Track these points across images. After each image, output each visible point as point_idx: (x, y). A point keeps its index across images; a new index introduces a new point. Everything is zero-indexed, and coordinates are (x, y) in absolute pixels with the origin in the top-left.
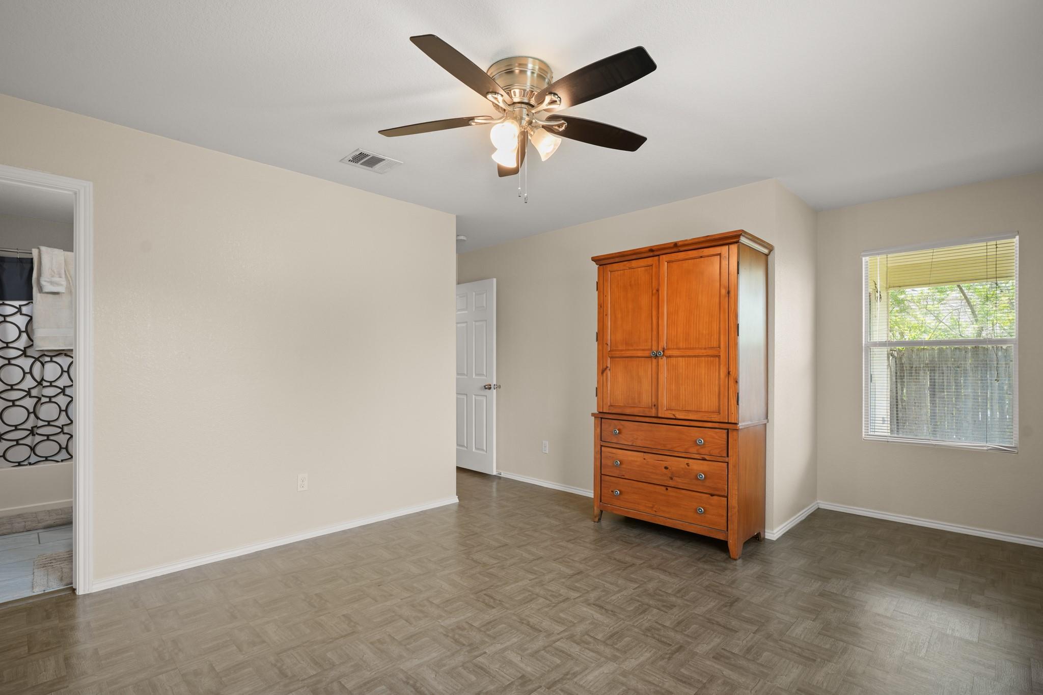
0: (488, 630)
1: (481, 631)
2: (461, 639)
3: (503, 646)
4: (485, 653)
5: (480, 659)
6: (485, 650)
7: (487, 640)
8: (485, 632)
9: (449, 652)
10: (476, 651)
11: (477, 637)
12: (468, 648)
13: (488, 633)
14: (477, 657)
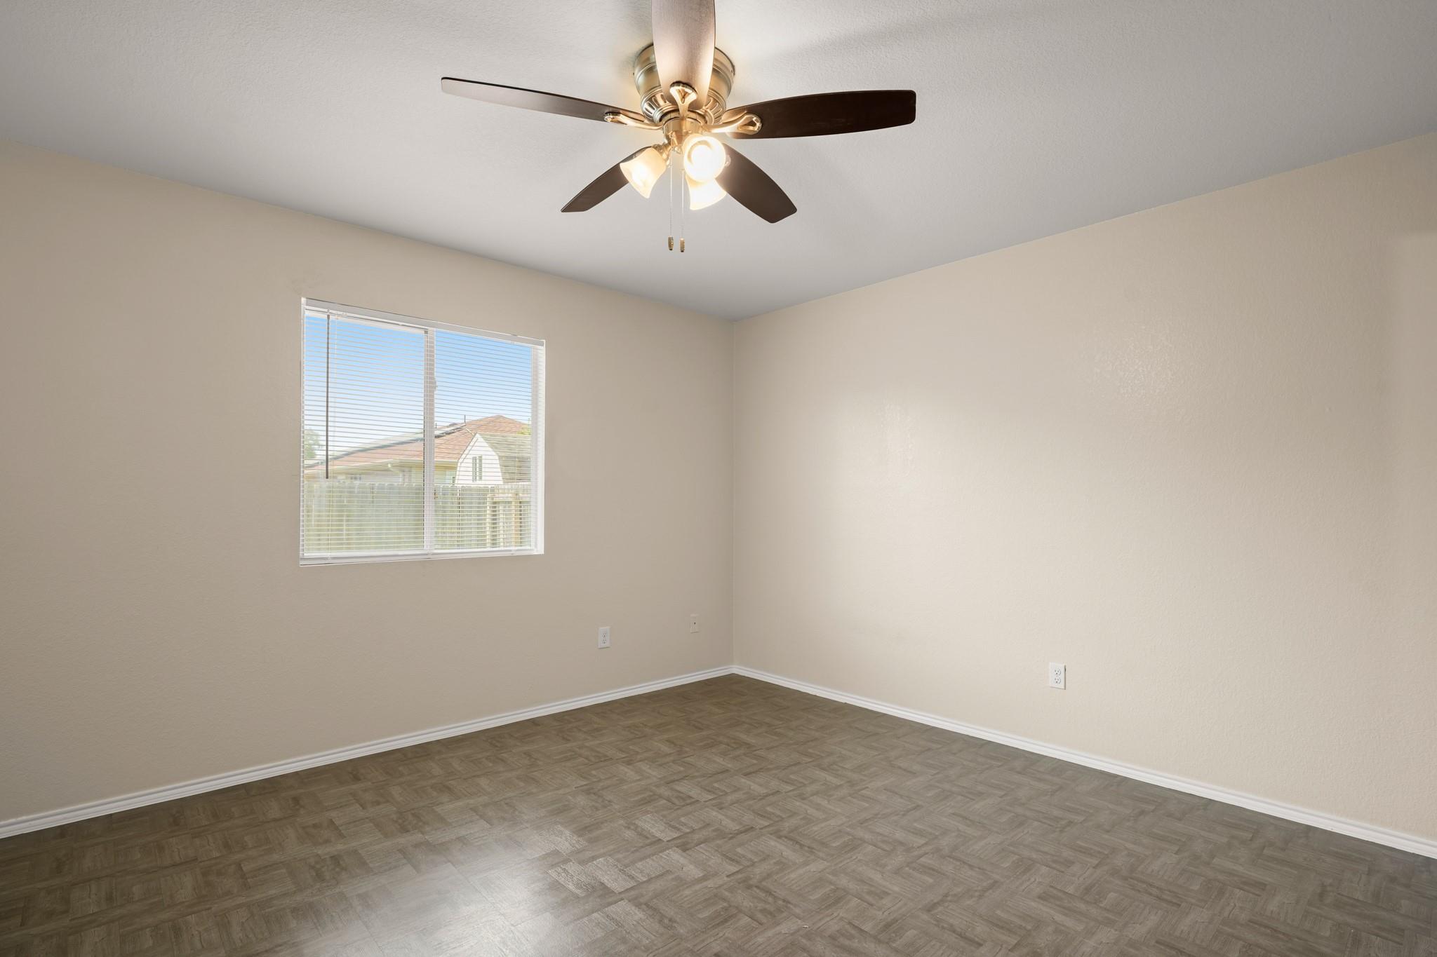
0: (726, 909)
1: (737, 908)
2: (764, 895)
3: (705, 883)
4: (728, 876)
5: (734, 869)
6: (729, 879)
7: (727, 893)
8: (730, 906)
9: (776, 878)
10: (740, 879)
11: (743, 899)
12: (751, 882)
13: (725, 904)
14: (737, 872)
